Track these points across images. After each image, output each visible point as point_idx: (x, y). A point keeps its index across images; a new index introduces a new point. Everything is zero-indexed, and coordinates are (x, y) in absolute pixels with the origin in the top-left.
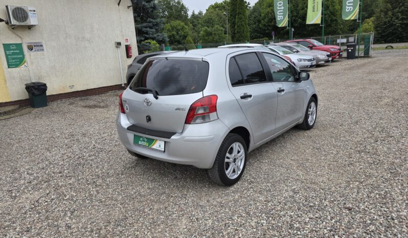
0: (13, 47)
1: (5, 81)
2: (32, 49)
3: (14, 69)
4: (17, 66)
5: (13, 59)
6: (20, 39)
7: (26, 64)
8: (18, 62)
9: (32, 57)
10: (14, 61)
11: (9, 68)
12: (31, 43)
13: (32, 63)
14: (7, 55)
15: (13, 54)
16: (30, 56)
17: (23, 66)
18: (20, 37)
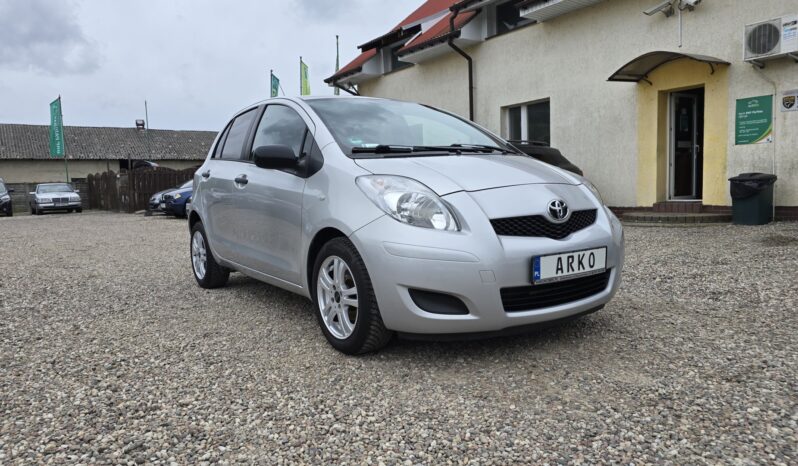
0: (754, 103)
1: (725, 168)
2: (792, 105)
3: (745, 146)
4: (751, 140)
5: (748, 127)
6: (772, 87)
7: (770, 137)
8: (754, 132)
9: (788, 122)
10: (748, 131)
11: (736, 144)
12: (792, 92)
13: (785, 134)
14: (738, 120)
15: (751, 117)
16: (785, 118)
17: (765, 140)
18: (774, 84)
